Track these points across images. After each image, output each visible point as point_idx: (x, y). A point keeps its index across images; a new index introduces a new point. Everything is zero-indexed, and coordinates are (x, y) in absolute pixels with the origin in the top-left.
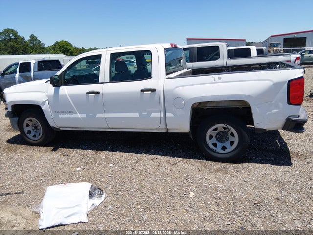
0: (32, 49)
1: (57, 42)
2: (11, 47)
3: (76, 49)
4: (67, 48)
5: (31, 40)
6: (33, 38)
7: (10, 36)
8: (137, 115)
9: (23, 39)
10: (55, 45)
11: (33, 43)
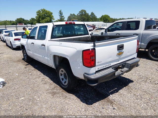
0: (91, 19)
1: (103, 16)
2: (82, 18)
3: (112, 19)
4: (107, 19)
5: (91, 15)
6: (92, 14)
7: (83, 13)
8: (41, 56)
9: (88, 14)
10: (102, 17)
11: (92, 16)
